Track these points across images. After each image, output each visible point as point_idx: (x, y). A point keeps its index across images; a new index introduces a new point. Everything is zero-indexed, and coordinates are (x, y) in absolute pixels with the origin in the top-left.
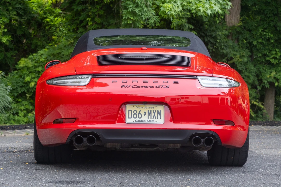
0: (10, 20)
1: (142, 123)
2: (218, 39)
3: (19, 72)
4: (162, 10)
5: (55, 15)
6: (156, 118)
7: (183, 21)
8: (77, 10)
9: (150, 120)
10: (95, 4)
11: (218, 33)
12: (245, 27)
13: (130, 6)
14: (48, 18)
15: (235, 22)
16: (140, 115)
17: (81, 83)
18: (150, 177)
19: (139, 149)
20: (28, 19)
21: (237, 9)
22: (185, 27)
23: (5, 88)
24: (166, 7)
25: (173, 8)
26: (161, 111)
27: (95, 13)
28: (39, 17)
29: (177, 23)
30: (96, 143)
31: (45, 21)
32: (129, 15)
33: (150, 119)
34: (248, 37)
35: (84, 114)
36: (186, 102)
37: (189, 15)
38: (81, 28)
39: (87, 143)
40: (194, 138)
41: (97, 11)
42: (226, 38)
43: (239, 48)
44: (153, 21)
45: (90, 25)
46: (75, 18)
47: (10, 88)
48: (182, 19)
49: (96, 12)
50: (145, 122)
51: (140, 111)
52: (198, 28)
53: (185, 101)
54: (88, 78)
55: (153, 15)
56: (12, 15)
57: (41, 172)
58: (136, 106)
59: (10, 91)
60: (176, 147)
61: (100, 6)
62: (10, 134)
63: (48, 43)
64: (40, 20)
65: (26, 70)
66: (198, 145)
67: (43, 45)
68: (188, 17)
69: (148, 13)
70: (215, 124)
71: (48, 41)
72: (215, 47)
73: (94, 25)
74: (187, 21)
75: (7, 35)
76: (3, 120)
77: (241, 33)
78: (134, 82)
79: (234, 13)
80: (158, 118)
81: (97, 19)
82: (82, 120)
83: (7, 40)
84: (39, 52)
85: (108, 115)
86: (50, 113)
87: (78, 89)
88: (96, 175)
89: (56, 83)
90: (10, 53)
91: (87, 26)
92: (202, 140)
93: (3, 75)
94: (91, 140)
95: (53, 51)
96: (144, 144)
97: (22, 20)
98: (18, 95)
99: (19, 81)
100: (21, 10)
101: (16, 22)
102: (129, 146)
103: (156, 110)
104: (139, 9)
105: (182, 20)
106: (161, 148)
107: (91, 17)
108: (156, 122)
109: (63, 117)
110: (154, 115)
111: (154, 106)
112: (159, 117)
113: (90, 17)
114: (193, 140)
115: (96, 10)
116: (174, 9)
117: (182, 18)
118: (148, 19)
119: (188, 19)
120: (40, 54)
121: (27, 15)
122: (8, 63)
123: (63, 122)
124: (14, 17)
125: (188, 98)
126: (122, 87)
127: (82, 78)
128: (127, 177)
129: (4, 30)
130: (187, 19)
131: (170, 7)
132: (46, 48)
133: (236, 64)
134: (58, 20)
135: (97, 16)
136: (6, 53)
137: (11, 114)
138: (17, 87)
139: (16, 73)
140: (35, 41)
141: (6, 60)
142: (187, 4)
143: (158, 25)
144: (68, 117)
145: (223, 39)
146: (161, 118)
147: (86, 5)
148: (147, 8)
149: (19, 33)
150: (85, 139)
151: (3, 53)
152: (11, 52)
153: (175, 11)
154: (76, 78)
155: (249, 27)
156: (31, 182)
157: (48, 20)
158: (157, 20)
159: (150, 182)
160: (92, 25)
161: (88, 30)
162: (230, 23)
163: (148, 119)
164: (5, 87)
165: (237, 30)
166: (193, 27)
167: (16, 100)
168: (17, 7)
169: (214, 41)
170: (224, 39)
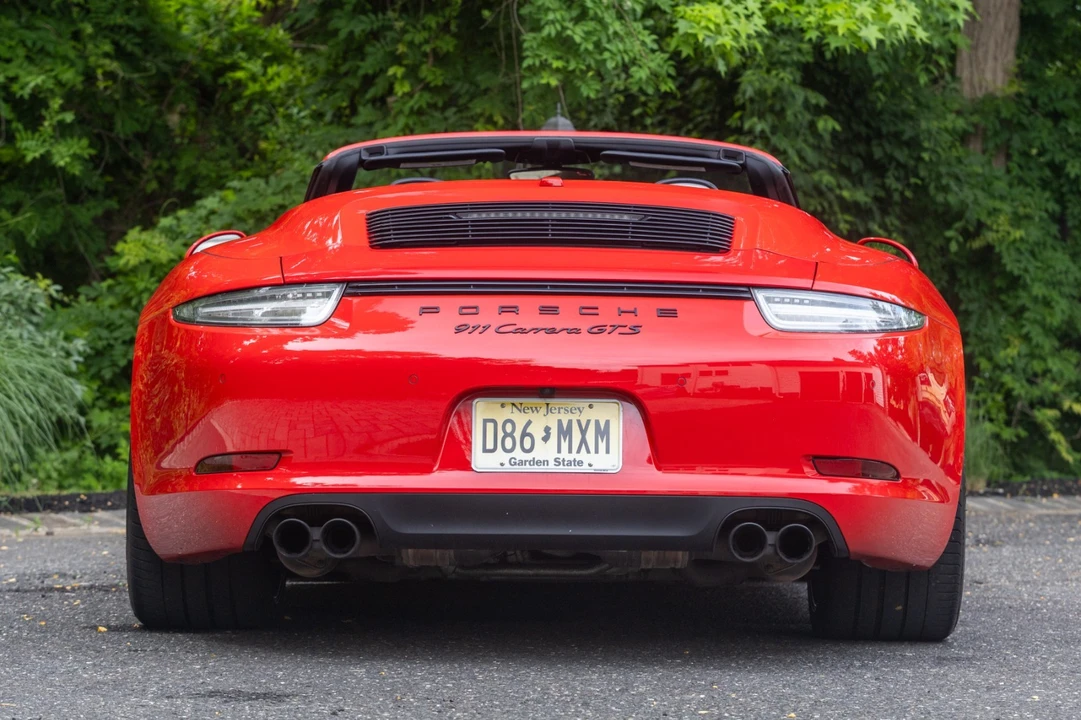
0: (89, 77)
1: (536, 468)
2: (926, 150)
3: (119, 284)
4: (681, 31)
5: (266, 54)
6: (588, 452)
7: (782, 75)
8: (351, 33)
9: (566, 459)
10: (422, 12)
11: (924, 125)
12: (1034, 102)
13: (551, 16)
14: (243, 69)
15: (994, 81)
16: (527, 440)
17: (303, 316)
18: (566, 678)
19: (531, 572)
20: (159, 70)
21: (1006, 28)
22: (790, 99)
23: (63, 348)
24: (698, 19)
25: (728, 22)
26: (607, 423)
27: (421, 45)
28: (204, 65)
29: (757, 84)
30: (359, 548)
31: (229, 81)
32: (547, 54)
33: (565, 455)
34: (1045, 141)
35: (315, 436)
36: (719, 391)
37: (808, 53)
38: (364, 105)
39: (324, 548)
40: (737, 528)
41: (430, 37)
42: (958, 144)
43: (1011, 185)
44: (648, 72)
45: (400, 94)
46: (343, 69)
47: (81, 349)
48: (777, 69)
49: (427, 42)
50: (546, 466)
51: (529, 423)
52: (844, 107)
53: (716, 385)
54: (328, 295)
55: (647, 51)
56: (97, 55)
57: (151, 658)
58: (513, 404)
59: (81, 359)
60: (673, 566)
61: (441, 20)
62: (72, 528)
63: (240, 168)
64: (208, 78)
65: (147, 276)
66: (752, 556)
67: (220, 177)
68: (803, 59)
69: (625, 43)
70: (821, 474)
71: (241, 162)
72: (913, 180)
73: (417, 96)
74: (798, 76)
75: (72, 137)
76: (54, 475)
77: (1022, 126)
78: (504, 310)
79: (992, 44)
80: (597, 452)
81: (427, 72)
82: (311, 458)
83: (75, 157)
84: (199, 203)
85: (413, 439)
86: (187, 433)
87: (293, 338)
88: (360, 671)
89: (210, 316)
90: (89, 210)
91: (390, 100)
92: (771, 537)
93: (55, 294)
94: (339, 538)
95: (254, 200)
96: (549, 552)
97: (136, 76)
98: (115, 374)
99: (120, 322)
100: (131, 36)
101: (114, 87)
102: (492, 561)
103: (589, 421)
104: (586, 29)
105: (777, 75)
106: (614, 570)
107: (405, 62)
108: (590, 465)
109: (230, 448)
110: (583, 441)
111: (583, 403)
112: (602, 446)
113: (400, 65)
114: (734, 536)
115: (425, 34)
116: (732, 27)
117: (778, 66)
118: (625, 68)
119: (805, 68)
120: (203, 212)
121: (155, 56)
122: (81, 249)
123: (231, 469)
124: (101, 66)
125: (725, 373)
126: (459, 330)
127: (304, 297)
128: (475, 678)
129: (60, 117)
130: (798, 69)
131: (713, 19)
132: (229, 188)
133: (997, 250)
134: (278, 74)
135: (431, 60)
136: (71, 208)
137: (88, 452)
138: (112, 342)
139: (110, 288)
140: (186, 161)
141: (71, 237)
142: (788, 7)
143: (668, 90)
144: (255, 448)
145: (944, 149)
146: (608, 452)
147: (384, 14)
148: (622, 24)
149: (124, 127)
150: (316, 533)
151: (58, 207)
152: (91, 203)
153: (736, 36)
154: (285, 298)
155: (1051, 100)
156: (103, 696)
157: (240, 75)
158: (665, 67)
159: (561, 696)
160: (410, 95)
161: (393, 113)
162: (977, 86)
163: (558, 456)
164: (61, 343)
165: (1005, 114)
166: (823, 101)
167: (109, 397)
168: (115, 26)
169: (911, 157)
170: (950, 148)
